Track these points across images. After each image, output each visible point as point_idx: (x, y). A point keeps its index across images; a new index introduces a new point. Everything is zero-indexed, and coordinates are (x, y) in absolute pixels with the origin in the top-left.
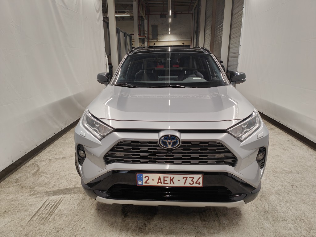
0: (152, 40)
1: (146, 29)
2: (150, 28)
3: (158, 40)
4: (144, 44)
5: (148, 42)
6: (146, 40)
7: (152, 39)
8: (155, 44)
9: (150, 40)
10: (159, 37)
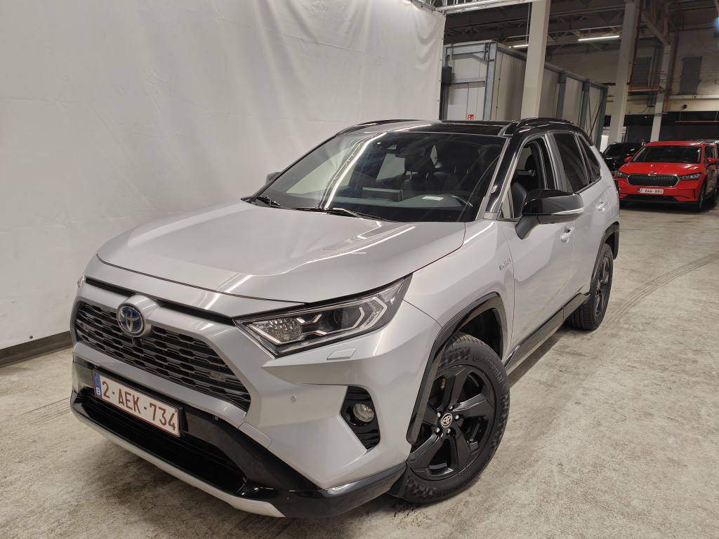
0: (680, 97)
1: (665, 67)
2: (679, 66)
3: (698, 97)
4: (652, 106)
5: (666, 101)
6: (661, 96)
7: (679, 94)
8: (685, 107)
9: (671, 97)
10: (701, 88)
